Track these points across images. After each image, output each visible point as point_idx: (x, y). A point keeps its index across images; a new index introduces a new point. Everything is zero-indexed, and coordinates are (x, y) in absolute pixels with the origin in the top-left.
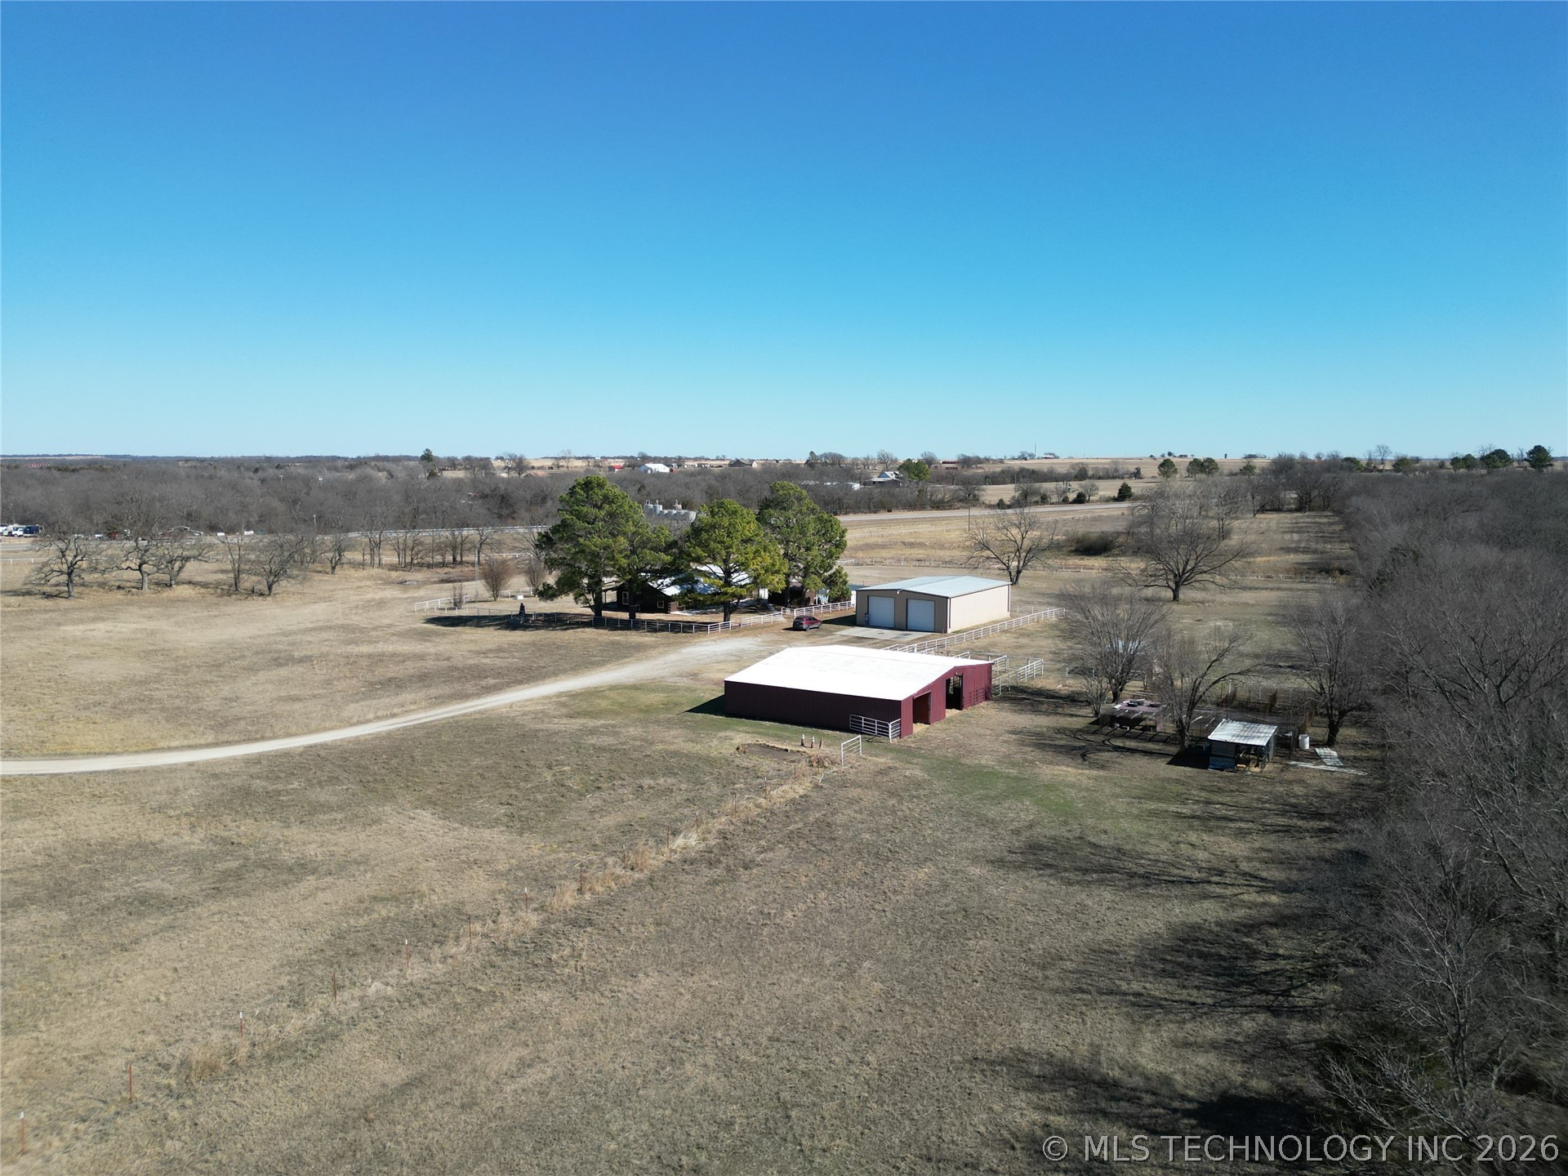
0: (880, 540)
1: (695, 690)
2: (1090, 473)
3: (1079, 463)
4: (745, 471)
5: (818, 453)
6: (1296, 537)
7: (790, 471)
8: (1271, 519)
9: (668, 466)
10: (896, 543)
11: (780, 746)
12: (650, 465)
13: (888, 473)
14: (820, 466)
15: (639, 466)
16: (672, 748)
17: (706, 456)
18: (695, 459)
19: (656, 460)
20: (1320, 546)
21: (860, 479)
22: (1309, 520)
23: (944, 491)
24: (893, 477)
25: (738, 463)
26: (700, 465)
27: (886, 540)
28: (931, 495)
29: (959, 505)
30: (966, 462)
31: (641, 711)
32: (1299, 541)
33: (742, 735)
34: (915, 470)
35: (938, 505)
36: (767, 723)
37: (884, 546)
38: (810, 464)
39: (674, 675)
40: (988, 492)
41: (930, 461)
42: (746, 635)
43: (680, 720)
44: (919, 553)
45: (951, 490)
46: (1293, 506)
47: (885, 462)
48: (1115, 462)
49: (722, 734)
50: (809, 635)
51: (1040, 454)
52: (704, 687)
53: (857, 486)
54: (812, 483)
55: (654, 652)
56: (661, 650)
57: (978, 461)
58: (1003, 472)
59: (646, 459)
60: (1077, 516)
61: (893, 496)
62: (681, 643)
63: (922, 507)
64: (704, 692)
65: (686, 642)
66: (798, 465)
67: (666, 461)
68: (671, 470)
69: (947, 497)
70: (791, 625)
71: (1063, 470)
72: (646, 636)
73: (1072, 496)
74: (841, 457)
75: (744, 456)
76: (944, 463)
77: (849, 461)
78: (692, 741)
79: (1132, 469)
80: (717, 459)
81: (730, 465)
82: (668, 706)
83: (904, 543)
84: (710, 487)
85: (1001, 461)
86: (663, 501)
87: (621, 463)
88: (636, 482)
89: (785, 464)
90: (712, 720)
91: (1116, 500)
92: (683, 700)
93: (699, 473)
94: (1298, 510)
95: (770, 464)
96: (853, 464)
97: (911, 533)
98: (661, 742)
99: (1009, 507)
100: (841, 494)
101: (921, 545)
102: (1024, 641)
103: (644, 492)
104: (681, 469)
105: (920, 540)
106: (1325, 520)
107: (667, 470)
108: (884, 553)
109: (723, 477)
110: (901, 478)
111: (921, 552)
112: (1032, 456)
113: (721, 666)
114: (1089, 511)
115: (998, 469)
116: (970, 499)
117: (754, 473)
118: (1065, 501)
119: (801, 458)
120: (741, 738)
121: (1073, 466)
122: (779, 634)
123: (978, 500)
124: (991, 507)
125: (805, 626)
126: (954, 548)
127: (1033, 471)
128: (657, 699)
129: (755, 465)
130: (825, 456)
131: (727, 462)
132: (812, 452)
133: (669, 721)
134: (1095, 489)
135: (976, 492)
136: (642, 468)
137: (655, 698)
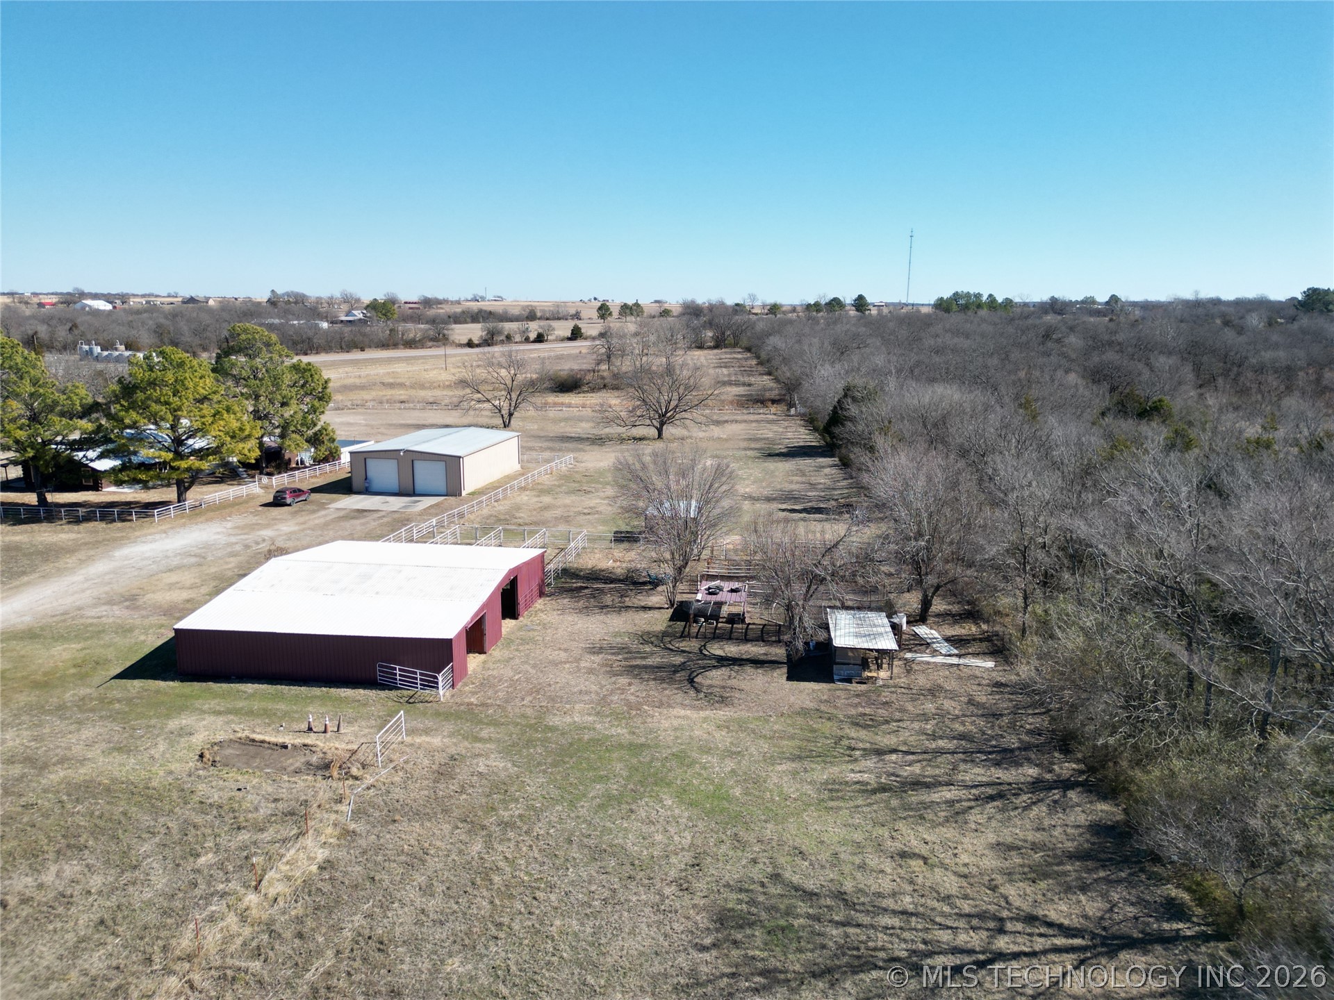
0: (357, 381)
1: (131, 630)
2: (539, 314)
3: (528, 306)
4: (200, 309)
5: (280, 291)
6: (725, 371)
7: (250, 310)
8: (700, 356)
9: (111, 303)
10: (375, 384)
11: (273, 739)
12: (89, 302)
13: (355, 312)
14: (283, 305)
15: (75, 303)
16: (83, 773)
17: (156, 293)
18: (143, 296)
19: (96, 296)
20: (746, 379)
21: (326, 317)
22: (728, 356)
23: (414, 330)
24: (361, 316)
25: (192, 300)
26: (148, 302)
27: (364, 381)
28: (403, 335)
29: (430, 344)
30: (427, 302)
31: (36, 685)
32: (729, 375)
33: (209, 719)
34: (382, 309)
35: (410, 344)
36: (249, 688)
37: (362, 387)
38: (272, 302)
39: (98, 602)
40: (457, 331)
41: (391, 302)
42: (210, 520)
43: (101, 700)
44: (401, 394)
45: (421, 330)
46: (712, 344)
47: (350, 302)
48: (557, 305)
49: (173, 724)
50: (296, 512)
51: (490, 297)
52: (146, 622)
53: (325, 325)
54: (277, 321)
55: (71, 561)
56: (81, 555)
57: (439, 302)
58: (463, 312)
59: (83, 295)
60: (542, 355)
61: (364, 335)
62: (115, 540)
63: (395, 346)
64: (145, 631)
65: (122, 538)
66: (259, 303)
67: (108, 298)
68: (115, 307)
69: (419, 336)
70: (270, 499)
71: (516, 311)
72: (62, 531)
73: (533, 336)
74: (304, 296)
75: (199, 293)
76: (406, 303)
77: (313, 299)
78: (119, 750)
79: (573, 311)
80: (169, 296)
81: (183, 302)
82: (83, 669)
83: (383, 384)
84: (159, 326)
85: (458, 302)
86: (102, 341)
87: (54, 299)
88: (68, 320)
89: (244, 302)
90: (158, 692)
91: (570, 339)
92: (110, 653)
93: (146, 311)
94: (716, 347)
95: (229, 302)
96: (317, 303)
97: (388, 373)
98: (62, 761)
99: (478, 346)
100: (310, 333)
101: (402, 385)
102: (547, 499)
103: (76, 332)
104: (126, 306)
105: (399, 381)
106: (740, 356)
107: (109, 307)
108: (366, 395)
109: (174, 315)
110: (369, 317)
111: (402, 392)
112: (483, 299)
113: (173, 578)
114: (551, 350)
115: (458, 309)
116: (440, 339)
117: (210, 311)
118: (527, 340)
119: (262, 296)
120: (206, 728)
121: (524, 308)
122: (255, 514)
123: (447, 339)
124: (461, 346)
125: (288, 501)
126: (435, 388)
127: (490, 312)
128: (66, 656)
129: (211, 302)
130: (288, 294)
131: (180, 299)
132: (273, 291)
133: (81, 704)
134: (551, 329)
135: (446, 332)
136: (78, 306)
137: (62, 654)
